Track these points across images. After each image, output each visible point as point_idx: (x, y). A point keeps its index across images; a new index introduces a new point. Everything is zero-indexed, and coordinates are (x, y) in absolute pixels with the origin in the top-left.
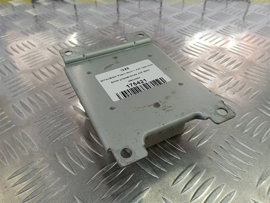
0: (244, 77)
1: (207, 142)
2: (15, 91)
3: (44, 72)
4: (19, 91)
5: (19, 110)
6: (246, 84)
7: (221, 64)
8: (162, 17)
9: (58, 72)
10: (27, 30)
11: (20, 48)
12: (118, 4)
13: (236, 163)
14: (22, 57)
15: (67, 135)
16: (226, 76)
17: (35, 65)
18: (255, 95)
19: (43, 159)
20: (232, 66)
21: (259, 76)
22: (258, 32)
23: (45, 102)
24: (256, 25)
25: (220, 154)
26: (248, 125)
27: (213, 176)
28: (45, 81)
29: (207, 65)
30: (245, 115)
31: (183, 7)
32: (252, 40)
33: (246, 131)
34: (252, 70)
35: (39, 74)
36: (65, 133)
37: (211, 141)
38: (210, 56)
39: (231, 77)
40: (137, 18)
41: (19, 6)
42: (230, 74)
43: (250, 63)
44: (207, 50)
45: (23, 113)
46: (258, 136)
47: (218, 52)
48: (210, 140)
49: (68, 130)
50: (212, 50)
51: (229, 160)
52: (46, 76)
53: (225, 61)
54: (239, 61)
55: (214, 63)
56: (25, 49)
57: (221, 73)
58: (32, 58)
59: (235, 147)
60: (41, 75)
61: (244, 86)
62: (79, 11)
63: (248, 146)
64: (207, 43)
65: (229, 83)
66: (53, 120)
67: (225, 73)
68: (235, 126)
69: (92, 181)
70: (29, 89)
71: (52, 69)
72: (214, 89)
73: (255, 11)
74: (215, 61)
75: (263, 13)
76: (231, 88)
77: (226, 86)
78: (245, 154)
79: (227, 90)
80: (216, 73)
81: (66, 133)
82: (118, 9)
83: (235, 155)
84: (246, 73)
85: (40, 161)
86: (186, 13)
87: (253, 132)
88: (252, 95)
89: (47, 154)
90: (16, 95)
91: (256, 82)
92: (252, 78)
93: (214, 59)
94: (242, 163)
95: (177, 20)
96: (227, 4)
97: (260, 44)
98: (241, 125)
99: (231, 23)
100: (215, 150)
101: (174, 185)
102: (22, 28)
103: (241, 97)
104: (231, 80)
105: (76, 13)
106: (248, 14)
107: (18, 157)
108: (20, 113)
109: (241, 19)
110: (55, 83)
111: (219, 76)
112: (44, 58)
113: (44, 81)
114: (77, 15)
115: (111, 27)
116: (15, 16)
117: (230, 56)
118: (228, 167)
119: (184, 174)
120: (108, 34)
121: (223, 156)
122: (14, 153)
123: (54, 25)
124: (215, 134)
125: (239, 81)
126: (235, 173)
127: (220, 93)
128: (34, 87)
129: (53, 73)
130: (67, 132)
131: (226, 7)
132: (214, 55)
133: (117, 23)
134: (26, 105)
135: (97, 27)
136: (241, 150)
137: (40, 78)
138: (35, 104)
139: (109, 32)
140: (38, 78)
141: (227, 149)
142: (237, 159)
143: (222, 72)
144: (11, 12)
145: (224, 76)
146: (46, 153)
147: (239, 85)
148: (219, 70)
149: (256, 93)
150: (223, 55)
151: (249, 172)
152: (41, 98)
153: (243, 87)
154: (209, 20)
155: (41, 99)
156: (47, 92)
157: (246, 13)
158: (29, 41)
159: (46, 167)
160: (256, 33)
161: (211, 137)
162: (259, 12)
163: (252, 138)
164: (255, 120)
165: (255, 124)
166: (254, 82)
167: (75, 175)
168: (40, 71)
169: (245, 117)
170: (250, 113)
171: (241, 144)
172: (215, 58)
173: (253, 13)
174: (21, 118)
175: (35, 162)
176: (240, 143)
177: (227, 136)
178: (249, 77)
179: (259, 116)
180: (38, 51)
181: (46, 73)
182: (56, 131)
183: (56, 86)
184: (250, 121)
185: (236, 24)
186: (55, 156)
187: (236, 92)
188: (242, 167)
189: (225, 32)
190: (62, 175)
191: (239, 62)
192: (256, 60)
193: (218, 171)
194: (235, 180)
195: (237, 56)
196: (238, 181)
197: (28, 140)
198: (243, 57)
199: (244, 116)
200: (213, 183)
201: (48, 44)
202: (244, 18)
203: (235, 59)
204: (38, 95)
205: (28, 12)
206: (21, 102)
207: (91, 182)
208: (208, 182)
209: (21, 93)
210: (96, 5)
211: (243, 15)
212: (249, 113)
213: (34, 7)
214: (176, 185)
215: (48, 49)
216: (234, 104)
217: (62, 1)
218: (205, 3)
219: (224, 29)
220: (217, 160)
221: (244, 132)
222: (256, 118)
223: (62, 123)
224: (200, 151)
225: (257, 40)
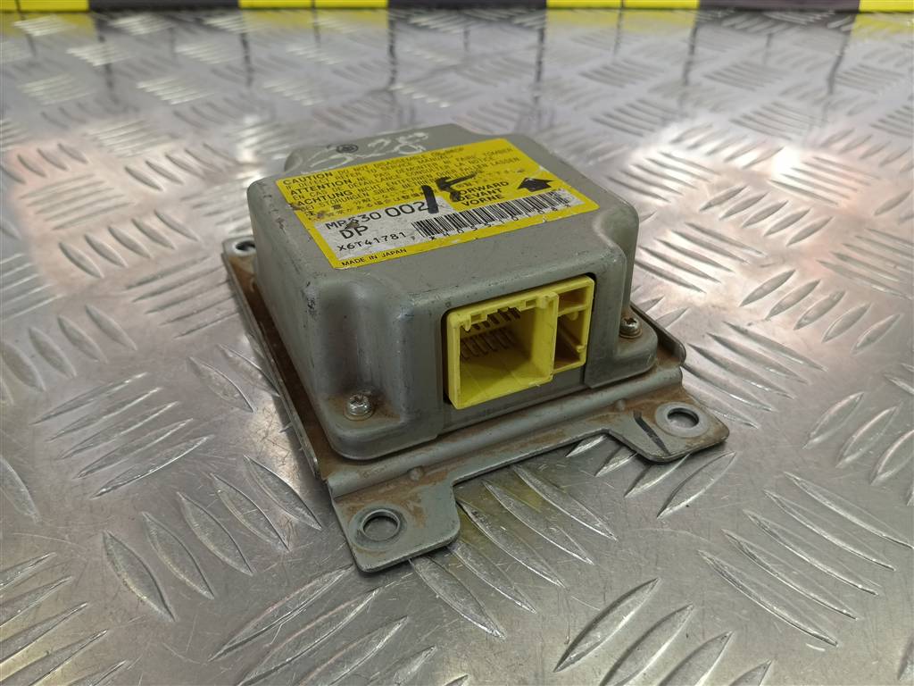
0: (835, 268)
1: (700, 498)
3: (102, 246)
6: (842, 294)
7: (749, 223)
8: (546, 75)
10: (62, 110)
11: (30, 165)
12: (392, 35)
13: (813, 579)
15: (158, 468)
16: (768, 265)
17: (71, 222)
18: (880, 332)
19: (55, 554)
20: (792, 232)
21: (892, 265)
22: (882, 124)
23: (91, 346)
24: (874, 102)
25: (752, 548)
26: (856, 437)
27: (722, 632)
28: (102, 275)
29: (698, 228)
30: (845, 402)
31: (617, 45)
32: (862, 150)
33: (848, 459)
34: (865, 245)
35: (81, 249)
36: (150, 460)
37: (715, 495)
38: (710, 198)
39: (785, 269)
40: (452, 77)
41: (49, 37)
42: (784, 258)
43: (856, 223)
44: (699, 177)
45: (5, 386)
46: (894, 477)
47: (738, 186)
48: (709, 492)
49: (163, 450)
50: (716, 179)
51: (788, 570)
52: (109, 259)
53: (765, 214)
54: (815, 216)
55: (725, 220)
56: (47, 168)
57: (749, 256)
58: (67, 197)
59: (808, 521)
60: (91, 255)
61: (835, 298)
62: (258, 52)
63: (858, 514)
64: (697, 156)
65: (780, 288)
66: (110, 412)
67: (765, 254)
68: (807, 442)
69: (236, 647)
70: (41, 302)
71: (131, 233)
72: (725, 309)
73: (866, 57)
74: (729, 214)
75: (897, 65)
76: (788, 306)
77: (771, 300)
78: (850, 548)
79: (774, 313)
80: (734, 253)
81: (153, 461)
82: (392, 50)
83: (808, 549)
84: (842, 257)
85: (41, 563)
86: (626, 61)
87: (875, 464)
88: (868, 333)
89: (69, 536)
91: (882, 285)
92: (864, 271)
93: (723, 209)
94: (837, 582)
95: (593, 85)
96: (770, 36)
97: (887, 162)
98: (831, 438)
99: (785, 93)
100: (733, 531)
101: (564, 667)
102: (47, 103)
103: (827, 338)
104: (788, 278)
105: (247, 59)
106: (845, 66)
109: (820, 80)
110: (137, 282)
111: (745, 264)
112: (108, 199)
113: (98, 276)
114: (250, 70)
115: (358, 101)
116: (31, 68)
117: (781, 201)
118: (783, 598)
119: (606, 621)
120: (348, 124)
121: (762, 553)
123: (160, 94)
124: (729, 471)
125: (817, 283)
126: (811, 619)
127: (750, 325)
128: (59, 296)
129: (132, 247)
130: (158, 455)
131: (768, 45)
132: (724, 196)
133: (388, 92)
134: (19, 356)
135: (309, 103)
136: (833, 533)
137: (84, 264)
138: (56, 353)
139: (351, 119)
140: (78, 265)
141: (776, 529)
142: (819, 565)
143: (753, 254)
144: (19, 54)
145: (763, 266)
146: (67, 533)
147: (818, 298)
148: (743, 247)
149: (884, 325)
150: (756, 194)
151: (865, 616)
152: (78, 333)
153: (834, 303)
154: (707, 83)
155: (79, 337)
156: (102, 314)
157: (837, 65)
158: (65, 143)
159: (58, 588)
160: (875, 126)
161: (713, 481)
162: (882, 61)
163: (872, 484)
164: (882, 419)
165: (882, 434)
166: (874, 286)
167: (170, 620)
168: (89, 241)
169: (842, 409)
170: (862, 395)
171: (833, 508)
172: (729, 205)
173: (862, 66)
175: (19, 568)
176: (827, 503)
177: (776, 477)
178: (854, 268)
179: (896, 405)
180: (90, 176)
181: (114, 251)
183: (139, 291)
184: (863, 423)
185: (802, 97)
187: (805, 319)
188: (836, 598)
189: (765, 124)
190: (119, 621)
191: (817, 221)
192: (877, 214)
193: (745, 612)
194: (811, 646)
195: (806, 198)
196: (823, 653)
197: (7, 482)
198: (831, 202)
199: (839, 406)
200: (722, 661)
201: (131, 154)
202: (831, 80)
203: (801, 209)
204: (71, 323)
205: (79, 55)
207: (229, 650)
208: (704, 654)
210: (318, 37)
211: (827, 69)
212: (860, 393)
213: (102, 39)
214: (572, 666)
215: (128, 170)
216: (801, 362)
217: (199, 22)
218: (695, 32)
219: (760, 114)
220: (739, 571)
221: (841, 464)
222: (887, 414)
223: (140, 424)
224: (672, 533)
225: (877, 150)
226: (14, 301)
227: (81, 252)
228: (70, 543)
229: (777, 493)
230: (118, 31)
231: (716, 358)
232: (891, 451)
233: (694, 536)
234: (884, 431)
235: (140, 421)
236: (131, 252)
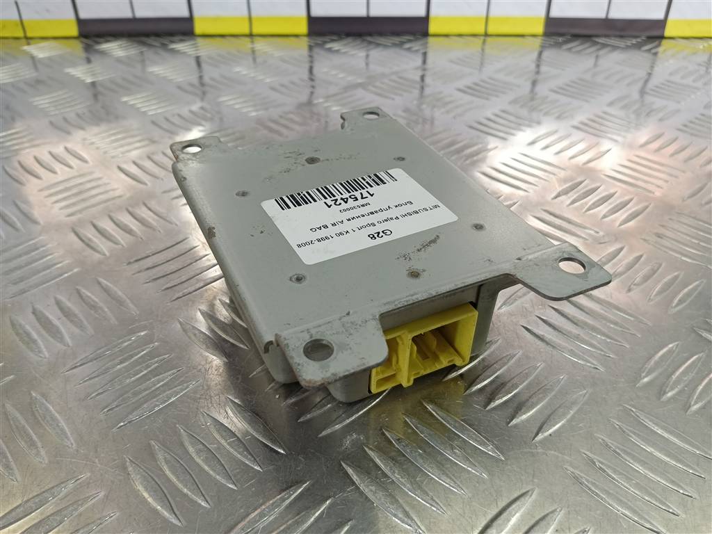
0: (654, 244)
1: (563, 426)
2: (21, 280)
3: (105, 230)
4: (34, 279)
5: (28, 335)
6: (660, 265)
7: (589, 209)
8: (427, 91)
9: (144, 228)
10: (65, 119)
11: (44, 164)
12: (311, 56)
13: (645, 486)
14: (48, 188)
15: (161, 406)
16: (605, 243)
17: (80, 211)
18: (688, 295)
19: (89, 474)
20: (622, 215)
21: (696, 242)
22: (685, 128)
23: (103, 311)
24: (678, 111)
25: (602, 463)
26: (674, 377)
27: (582, 528)
28: (107, 254)
29: (551, 214)
30: (665, 350)
31: (482, 64)
32: (671, 149)
33: (670, 394)
34: (676, 226)
35: (90, 233)
36: (155, 400)
37: (574, 423)
38: (559, 189)
39: (618, 246)
40: (360, 93)
41: (50, 58)
42: (617, 236)
43: (667, 209)
44: (550, 173)
45: (40, 342)
46: (703, 407)
47: (579, 180)
48: (570, 421)
49: (165, 392)
50: (562, 174)
51: (628, 479)
52: (112, 241)
53: (600, 202)
54: (637, 204)
55: (571, 206)
56: (58, 167)
57: (590, 235)
58: (75, 191)
59: (643, 443)
60: (96, 237)
61: (656, 268)
62: (210, 72)
63: (678, 436)
64: (549, 156)
65: (614, 261)
66: (121, 362)
67: (601, 233)
68: (639, 382)
70: (61, 275)
71: (126, 219)
73: (671, 74)
74: (573, 202)
75: (694, 81)
76: (620, 274)
78: (673, 463)
80: (579, 233)
81: (157, 401)
82: (311, 70)
83: (643, 463)
84: (659, 236)
85: (79, 482)
86: (490, 78)
87: (689, 397)
88: (681, 295)
89: (99, 460)
90: (23, 292)
91: (690, 258)
93: (569, 198)
94: (665, 489)
95: (467, 98)
96: (597, 57)
97: (690, 158)
98: (656, 378)
99: (611, 104)
100: (588, 451)
102: (53, 113)
103: (650, 300)
104: (619, 254)
105: (201, 77)
106: (654, 81)
107: (16, 472)
108: (29, 341)
109: (635, 95)
110: (134, 259)
111: (587, 241)
112: (107, 192)
113: (104, 255)
114: (202, 84)
115: (291, 112)
116: (38, 83)
117: (612, 191)
118: (626, 501)
119: (499, 521)
120: (285, 131)
121: (609, 467)
122: (6, 457)
123: (139, 106)
124: (583, 404)
125: (641, 256)
126: (647, 517)
128: (75, 270)
129: (129, 231)
130: (161, 396)
131: (595, 65)
132: (570, 187)
133: (310, 103)
134: (48, 318)
135: (254, 114)
136: (660, 451)
137: (92, 245)
138: (75, 315)
139: (286, 127)
140: (88, 245)
141: (619, 449)
142: (651, 475)
143: (592, 232)
144: (28, 73)
145: (601, 243)
146: (96, 458)
147: (643, 269)
148: (585, 228)
149: (692, 289)
150: (593, 186)
151: (686, 514)
152: (93, 301)
153: (655, 272)
154: (554, 96)
155: (92, 303)
156: (109, 284)
157: (646, 81)
158: (69, 146)
159: (94, 500)
160: (679, 130)
161: (572, 412)
162: (683, 78)
163: (688, 413)
164: (693, 362)
165: (693, 375)
166: (684, 258)
167: (179, 524)
168: (95, 226)
169: (663, 356)
170: (677, 345)
171: (660, 431)
172: (573, 195)
173: (668, 81)
174: (32, 355)
175: (64, 484)
176: (656, 429)
177: (618, 409)
178: (667, 244)
179: (702, 352)
180: (91, 173)
181: (113, 233)
182: (129, 395)
183: (136, 266)
184: (680, 366)
185: (624, 107)
186: (125, 468)
187: (635, 285)
188: (664, 501)
189: (594, 129)
190: (141, 525)
191: (639, 207)
192: (684, 201)
193: (598, 512)
195: (630, 188)
197: (48, 418)
198: (650, 192)
199: (661, 353)
201: (121, 155)
202: (643, 92)
203: (627, 198)
204: (85, 292)
205: (73, 73)
206: (34, 312)
209: (37, 285)
210: (254, 60)
211: (640, 84)
212: (676, 343)
213: (89, 61)
215: (120, 169)
216: (632, 319)
217: (164, 46)
218: (540, 54)
219: (594, 121)
220: (594, 481)
221: (664, 398)
222: (697, 358)
223: (146, 372)
224: (544, 453)
225: (683, 149)
226: (41, 274)
227: (90, 236)
228: (99, 465)
229: (619, 421)
230: (103, 53)
231: (570, 317)
232: (700, 388)
233: (560, 455)
234: (694, 372)
235: (145, 370)
236: (128, 235)
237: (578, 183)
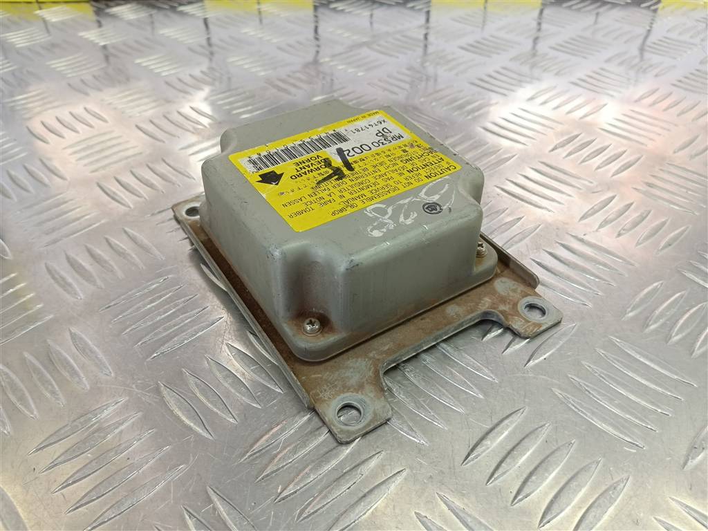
0: (645, 193)
1: (553, 354)
2: (53, 230)
3: (128, 184)
4: (65, 230)
5: (63, 279)
6: (650, 212)
7: (583, 161)
8: (431, 49)
9: (164, 182)
10: (83, 81)
11: (66, 124)
12: (316, 16)
13: (628, 406)
14: (71, 146)
15: (190, 340)
16: (597, 192)
17: (104, 167)
18: (675, 239)
19: (127, 398)
20: (614, 166)
21: (685, 190)
22: (679, 83)
23: (131, 257)
24: (674, 67)
25: (587, 386)
26: (657, 312)
27: (568, 440)
28: (132, 206)
29: (548, 165)
30: (650, 288)
31: (484, 22)
32: (665, 104)
33: (652, 327)
34: (666, 176)
35: (114, 188)
36: (185, 333)
37: (562, 352)
38: (556, 142)
39: (610, 194)
40: (365, 51)
41: (63, 23)
42: (609, 187)
43: (660, 160)
44: (548, 127)
45: (75, 285)
46: (684, 338)
47: (576, 133)
48: (559, 350)
49: (192, 327)
50: (559, 128)
51: (611, 401)
52: (133, 193)
53: (595, 154)
54: (631, 154)
55: (566, 159)
56: (79, 126)
57: (584, 185)
58: (97, 148)
59: (626, 369)
60: (121, 191)
61: (644, 215)
62: (217, 34)
63: (659, 364)
64: (546, 111)
65: (606, 209)
66: (152, 302)
67: (595, 183)
68: (624, 316)
69: (255, 454)
70: (91, 225)
71: (148, 175)
72: (567, 224)
73: (668, 31)
74: (570, 154)
75: (691, 37)
76: (612, 221)
77: (600, 217)
78: (653, 386)
79: (601, 226)
80: (574, 183)
82: (316, 30)
83: (625, 387)
84: (650, 185)
85: (119, 404)
86: (492, 36)
87: (671, 330)
88: (667, 239)
89: (136, 386)
90: (55, 241)
91: (678, 205)
92: (666, 196)
93: (565, 150)
94: (644, 408)
95: (468, 55)
96: (597, 14)
97: (683, 113)
98: (641, 313)
99: (609, 60)
100: (575, 375)
101: (466, 464)
102: (69, 76)
103: (638, 244)
104: (611, 201)
105: (209, 39)
106: (652, 38)
107: (61, 396)
108: (65, 285)
109: (635, 51)
110: (158, 211)
111: (581, 191)
112: (127, 149)
113: (129, 207)
114: (210, 45)
115: (298, 71)
116: (52, 47)
117: (606, 144)
118: (608, 418)
119: (493, 434)
120: (293, 90)
121: (594, 390)
122: (52, 385)
123: (152, 67)
124: (572, 336)
125: (632, 204)
126: (627, 432)
127: (585, 235)
128: (103, 221)
129: (151, 186)
130: (189, 331)
131: (596, 22)
132: (566, 140)
133: (316, 62)
134: (81, 264)
135: (263, 73)
136: (642, 376)
137: (117, 198)
138: (106, 262)
139: (295, 86)
140: (113, 199)
141: (603, 374)
142: (632, 397)
143: (586, 183)
144: (42, 38)
145: (594, 192)
146: (133, 383)
147: (633, 215)
148: (579, 178)
149: (678, 234)
150: (588, 139)
151: (662, 429)
152: (123, 249)
153: (644, 219)
154: (553, 53)
155: (121, 251)
156: (135, 234)
157: (646, 38)
158: (89, 106)
159: (133, 420)
160: (674, 85)
161: (561, 343)
162: (680, 34)
163: (668, 344)
164: (676, 299)
165: (675, 310)
166: (672, 206)
167: (211, 438)
168: (118, 181)
169: (649, 293)
170: (662, 284)
171: (642, 360)
172: (570, 147)
173: (665, 37)
174: (68, 296)
175: (105, 407)
176: (638, 357)
177: (603, 340)
178: (658, 193)
179: (685, 289)
180: (111, 132)
181: (136, 187)
182: (160, 329)
183: (159, 217)
184: (664, 302)
185: (621, 64)
186: (157, 391)
187: (624, 230)
188: (644, 418)
189: (593, 85)
190: (176, 439)
191: (632, 158)
192: (675, 152)
193: (583, 427)
194: (627, 449)
195: (624, 141)
196: (635, 453)
197: (87, 351)
198: (642, 144)
199: (646, 291)
200: (570, 458)
201: (138, 115)
202: (642, 50)
203: (620, 150)
204: (114, 240)
205: (86, 37)
206: (68, 258)
207: (251, 455)
208: (557, 454)
209: (67, 236)
210: (261, 21)
211: (640, 41)
212: (661, 282)
213: (100, 25)
214: (472, 463)
215: (137, 127)
216: (621, 261)
217: (173, 9)
218: (541, 12)
219: (591, 77)
220: (580, 401)
221: (647, 331)
222: (679, 297)
223: (174, 310)
224: (534, 378)
225: (676, 104)
226: (71, 225)
227: (114, 190)
228: (137, 390)
229: (605, 350)
230: (113, 16)
231: (562, 259)
232: (681, 321)
233: (549, 379)
234: (677, 307)
235: (174, 308)
236: (149, 189)
237: (573, 137)
